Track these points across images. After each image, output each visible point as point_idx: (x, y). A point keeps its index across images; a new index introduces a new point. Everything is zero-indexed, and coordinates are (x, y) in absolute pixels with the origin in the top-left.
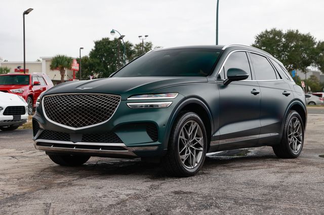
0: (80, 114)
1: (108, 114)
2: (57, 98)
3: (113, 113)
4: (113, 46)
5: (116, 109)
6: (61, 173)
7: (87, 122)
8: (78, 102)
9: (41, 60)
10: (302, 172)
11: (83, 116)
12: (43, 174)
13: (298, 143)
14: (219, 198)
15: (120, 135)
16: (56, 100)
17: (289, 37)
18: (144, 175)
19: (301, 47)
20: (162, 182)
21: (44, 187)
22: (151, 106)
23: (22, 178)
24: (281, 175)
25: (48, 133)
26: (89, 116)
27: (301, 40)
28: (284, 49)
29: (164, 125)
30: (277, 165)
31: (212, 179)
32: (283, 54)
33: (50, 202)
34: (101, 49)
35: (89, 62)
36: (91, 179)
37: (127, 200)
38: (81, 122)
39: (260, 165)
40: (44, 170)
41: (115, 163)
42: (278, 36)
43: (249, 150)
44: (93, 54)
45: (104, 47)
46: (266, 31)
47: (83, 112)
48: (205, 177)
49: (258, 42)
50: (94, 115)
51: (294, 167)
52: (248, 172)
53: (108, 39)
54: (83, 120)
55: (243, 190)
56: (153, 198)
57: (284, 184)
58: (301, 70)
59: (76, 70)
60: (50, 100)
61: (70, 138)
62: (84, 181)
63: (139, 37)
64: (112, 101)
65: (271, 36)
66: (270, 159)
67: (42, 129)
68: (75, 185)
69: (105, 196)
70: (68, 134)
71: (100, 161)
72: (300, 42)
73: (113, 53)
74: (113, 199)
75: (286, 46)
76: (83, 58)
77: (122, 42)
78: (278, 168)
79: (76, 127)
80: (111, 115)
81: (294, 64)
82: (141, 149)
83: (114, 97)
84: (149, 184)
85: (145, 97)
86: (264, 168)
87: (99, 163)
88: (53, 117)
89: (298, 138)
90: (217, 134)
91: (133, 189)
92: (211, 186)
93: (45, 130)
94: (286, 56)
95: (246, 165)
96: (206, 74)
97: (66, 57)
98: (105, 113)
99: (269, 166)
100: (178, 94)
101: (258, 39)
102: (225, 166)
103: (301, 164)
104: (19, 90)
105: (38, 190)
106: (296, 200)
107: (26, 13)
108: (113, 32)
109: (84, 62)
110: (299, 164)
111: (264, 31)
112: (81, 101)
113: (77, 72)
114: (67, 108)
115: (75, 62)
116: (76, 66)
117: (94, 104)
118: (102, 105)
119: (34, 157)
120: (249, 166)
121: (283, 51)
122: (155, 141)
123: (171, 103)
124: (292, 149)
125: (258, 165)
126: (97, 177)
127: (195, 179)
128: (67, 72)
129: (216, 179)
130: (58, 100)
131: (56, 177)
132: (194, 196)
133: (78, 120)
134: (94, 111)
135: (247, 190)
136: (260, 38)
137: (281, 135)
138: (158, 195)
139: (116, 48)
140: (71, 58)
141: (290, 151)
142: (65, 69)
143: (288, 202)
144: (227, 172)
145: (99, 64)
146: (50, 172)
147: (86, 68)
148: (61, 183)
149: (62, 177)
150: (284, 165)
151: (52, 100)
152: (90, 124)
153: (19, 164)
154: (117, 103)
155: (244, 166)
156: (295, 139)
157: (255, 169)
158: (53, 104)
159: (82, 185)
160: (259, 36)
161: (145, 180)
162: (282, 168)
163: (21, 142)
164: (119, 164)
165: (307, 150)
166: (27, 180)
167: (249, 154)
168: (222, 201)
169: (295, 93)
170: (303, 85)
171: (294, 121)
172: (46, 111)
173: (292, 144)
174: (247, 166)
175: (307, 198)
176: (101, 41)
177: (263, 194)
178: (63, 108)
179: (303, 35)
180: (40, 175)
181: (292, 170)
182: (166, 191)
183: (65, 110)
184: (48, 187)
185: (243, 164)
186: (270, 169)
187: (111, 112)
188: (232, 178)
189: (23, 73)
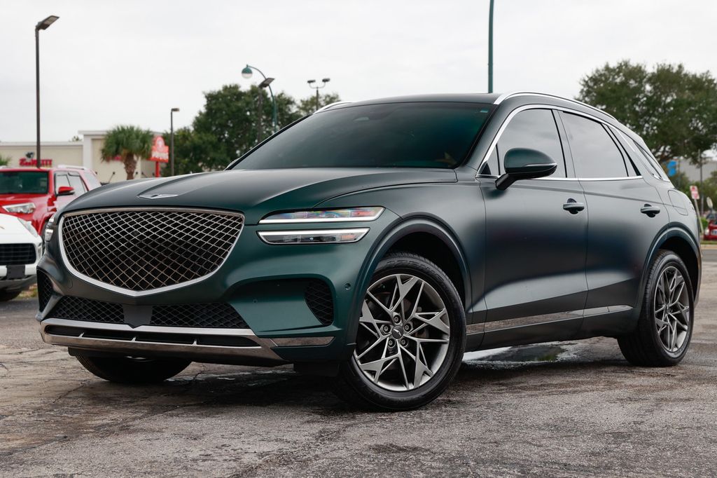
0: (148, 258)
1: (214, 259)
2: (93, 219)
3: (224, 256)
4: (248, 104)
5: (233, 245)
6: (108, 401)
7: (163, 278)
8: (142, 230)
9: (81, 137)
10: (688, 400)
11: (155, 263)
12: (63, 405)
13: (680, 330)
14: (484, 462)
15: (242, 309)
16: (90, 225)
17: (662, 82)
18: (306, 406)
19: (690, 104)
20: (348, 423)
21: (60, 434)
22: (318, 238)
23: (12, 413)
24: (638, 405)
25: (72, 304)
26: (168, 262)
27: (689, 89)
28: (648, 110)
29: (349, 285)
30: (628, 382)
31: (470, 417)
32: (647, 122)
33: (72, 471)
34: (220, 110)
35: (192, 141)
36: (177, 415)
37: (259, 466)
38: (149, 278)
39: (588, 383)
40: (66, 395)
41: (238, 379)
42: (635, 79)
43: (564, 347)
44: (202, 123)
45: (228, 106)
46: (607, 68)
47: (154, 253)
48: (454, 411)
49: (588, 93)
50: (181, 260)
51: (671, 388)
52: (558, 400)
53: (236, 87)
54: (155, 273)
55: (544, 442)
56: (323, 462)
57: (643, 427)
58: (690, 160)
59: (163, 161)
60: (78, 225)
61: (122, 317)
62: (159, 421)
63: (310, 82)
64: (222, 227)
65: (618, 80)
66: (612, 368)
67: (57, 294)
68: (135, 431)
69: (206, 457)
70: (118, 307)
71: (202, 372)
72: (687, 91)
73: (248, 120)
74: (226, 465)
75: (653, 103)
76: (179, 131)
77: (269, 96)
78: (631, 390)
79: (137, 289)
80: (221, 260)
81: (672, 145)
82: (296, 343)
83: (229, 217)
84: (317, 428)
85: (303, 217)
86: (597, 390)
87: (200, 377)
88: (85, 264)
89: (680, 317)
90: (480, 307)
91: (276, 440)
92: (466, 432)
93: (65, 297)
94: (653, 126)
95: (554, 382)
96: (455, 163)
97: (138, 132)
98: (207, 255)
99: (610, 385)
100: (382, 209)
101: (589, 86)
102: (503, 385)
103: (687, 380)
104: (24, 207)
105: (46, 442)
106: (671, 468)
107: (43, 25)
108: (247, 71)
109: (181, 141)
110: (680, 380)
111: (601, 67)
112: (149, 227)
113: (164, 165)
114: (118, 245)
115: (160, 143)
116: (161, 152)
117: (181, 235)
118: (200, 236)
119: (46, 364)
120: (561, 385)
121: (646, 113)
122: (326, 324)
123: (366, 230)
124: (666, 343)
125: (583, 383)
126: (192, 411)
127: (428, 416)
128: (140, 165)
129: (480, 417)
130: (95, 223)
131: (96, 410)
132: (422, 458)
133: (142, 273)
134: (181, 251)
135: (554, 444)
136: (591, 84)
137: (639, 309)
138: (336, 454)
139: (256, 109)
140: (148, 132)
141: (660, 348)
142: (135, 158)
143: (652, 471)
144: (508, 398)
145: (215, 147)
146: (80, 400)
147: (186, 156)
148: (103, 426)
149: (108, 412)
150: (646, 383)
151: (82, 223)
152: (170, 283)
153: (9, 380)
154: (234, 231)
155: (548, 385)
156: (672, 320)
157: (574, 392)
158: (84, 235)
159: (153, 431)
160: (591, 79)
161: (307, 418)
162: (641, 390)
163: (22, 328)
164: (249, 379)
165: (701, 347)
166: (24, 418)
167: (563, 357)
168: (490, 469)
169: (671, 210)
170: (695, 193)
171: (669, 276)
172: (68, 250)
173: (664, 333)
174: (555, 386)
175: (698, 463)
176: (219, 92)
177: (593, 454)
178: (106, 243)
179: (694, 76)
180: (55, 405)
181: (665, 394)
182: (356, 446)
183: (111, 247)
184: (71, 434)
185: (547, 380)
186: (611, 393)
187: (220, 252)
188: (517, 413)
189: (34, 168)
